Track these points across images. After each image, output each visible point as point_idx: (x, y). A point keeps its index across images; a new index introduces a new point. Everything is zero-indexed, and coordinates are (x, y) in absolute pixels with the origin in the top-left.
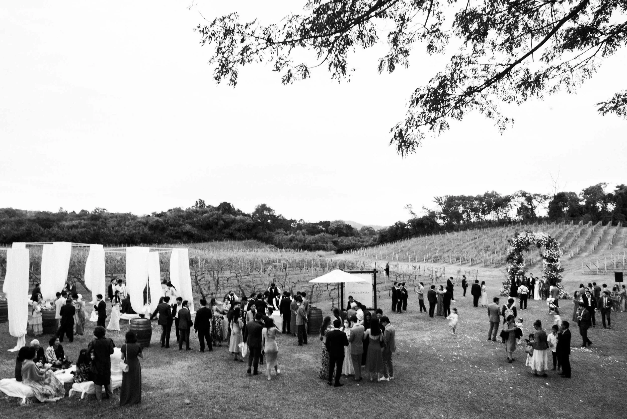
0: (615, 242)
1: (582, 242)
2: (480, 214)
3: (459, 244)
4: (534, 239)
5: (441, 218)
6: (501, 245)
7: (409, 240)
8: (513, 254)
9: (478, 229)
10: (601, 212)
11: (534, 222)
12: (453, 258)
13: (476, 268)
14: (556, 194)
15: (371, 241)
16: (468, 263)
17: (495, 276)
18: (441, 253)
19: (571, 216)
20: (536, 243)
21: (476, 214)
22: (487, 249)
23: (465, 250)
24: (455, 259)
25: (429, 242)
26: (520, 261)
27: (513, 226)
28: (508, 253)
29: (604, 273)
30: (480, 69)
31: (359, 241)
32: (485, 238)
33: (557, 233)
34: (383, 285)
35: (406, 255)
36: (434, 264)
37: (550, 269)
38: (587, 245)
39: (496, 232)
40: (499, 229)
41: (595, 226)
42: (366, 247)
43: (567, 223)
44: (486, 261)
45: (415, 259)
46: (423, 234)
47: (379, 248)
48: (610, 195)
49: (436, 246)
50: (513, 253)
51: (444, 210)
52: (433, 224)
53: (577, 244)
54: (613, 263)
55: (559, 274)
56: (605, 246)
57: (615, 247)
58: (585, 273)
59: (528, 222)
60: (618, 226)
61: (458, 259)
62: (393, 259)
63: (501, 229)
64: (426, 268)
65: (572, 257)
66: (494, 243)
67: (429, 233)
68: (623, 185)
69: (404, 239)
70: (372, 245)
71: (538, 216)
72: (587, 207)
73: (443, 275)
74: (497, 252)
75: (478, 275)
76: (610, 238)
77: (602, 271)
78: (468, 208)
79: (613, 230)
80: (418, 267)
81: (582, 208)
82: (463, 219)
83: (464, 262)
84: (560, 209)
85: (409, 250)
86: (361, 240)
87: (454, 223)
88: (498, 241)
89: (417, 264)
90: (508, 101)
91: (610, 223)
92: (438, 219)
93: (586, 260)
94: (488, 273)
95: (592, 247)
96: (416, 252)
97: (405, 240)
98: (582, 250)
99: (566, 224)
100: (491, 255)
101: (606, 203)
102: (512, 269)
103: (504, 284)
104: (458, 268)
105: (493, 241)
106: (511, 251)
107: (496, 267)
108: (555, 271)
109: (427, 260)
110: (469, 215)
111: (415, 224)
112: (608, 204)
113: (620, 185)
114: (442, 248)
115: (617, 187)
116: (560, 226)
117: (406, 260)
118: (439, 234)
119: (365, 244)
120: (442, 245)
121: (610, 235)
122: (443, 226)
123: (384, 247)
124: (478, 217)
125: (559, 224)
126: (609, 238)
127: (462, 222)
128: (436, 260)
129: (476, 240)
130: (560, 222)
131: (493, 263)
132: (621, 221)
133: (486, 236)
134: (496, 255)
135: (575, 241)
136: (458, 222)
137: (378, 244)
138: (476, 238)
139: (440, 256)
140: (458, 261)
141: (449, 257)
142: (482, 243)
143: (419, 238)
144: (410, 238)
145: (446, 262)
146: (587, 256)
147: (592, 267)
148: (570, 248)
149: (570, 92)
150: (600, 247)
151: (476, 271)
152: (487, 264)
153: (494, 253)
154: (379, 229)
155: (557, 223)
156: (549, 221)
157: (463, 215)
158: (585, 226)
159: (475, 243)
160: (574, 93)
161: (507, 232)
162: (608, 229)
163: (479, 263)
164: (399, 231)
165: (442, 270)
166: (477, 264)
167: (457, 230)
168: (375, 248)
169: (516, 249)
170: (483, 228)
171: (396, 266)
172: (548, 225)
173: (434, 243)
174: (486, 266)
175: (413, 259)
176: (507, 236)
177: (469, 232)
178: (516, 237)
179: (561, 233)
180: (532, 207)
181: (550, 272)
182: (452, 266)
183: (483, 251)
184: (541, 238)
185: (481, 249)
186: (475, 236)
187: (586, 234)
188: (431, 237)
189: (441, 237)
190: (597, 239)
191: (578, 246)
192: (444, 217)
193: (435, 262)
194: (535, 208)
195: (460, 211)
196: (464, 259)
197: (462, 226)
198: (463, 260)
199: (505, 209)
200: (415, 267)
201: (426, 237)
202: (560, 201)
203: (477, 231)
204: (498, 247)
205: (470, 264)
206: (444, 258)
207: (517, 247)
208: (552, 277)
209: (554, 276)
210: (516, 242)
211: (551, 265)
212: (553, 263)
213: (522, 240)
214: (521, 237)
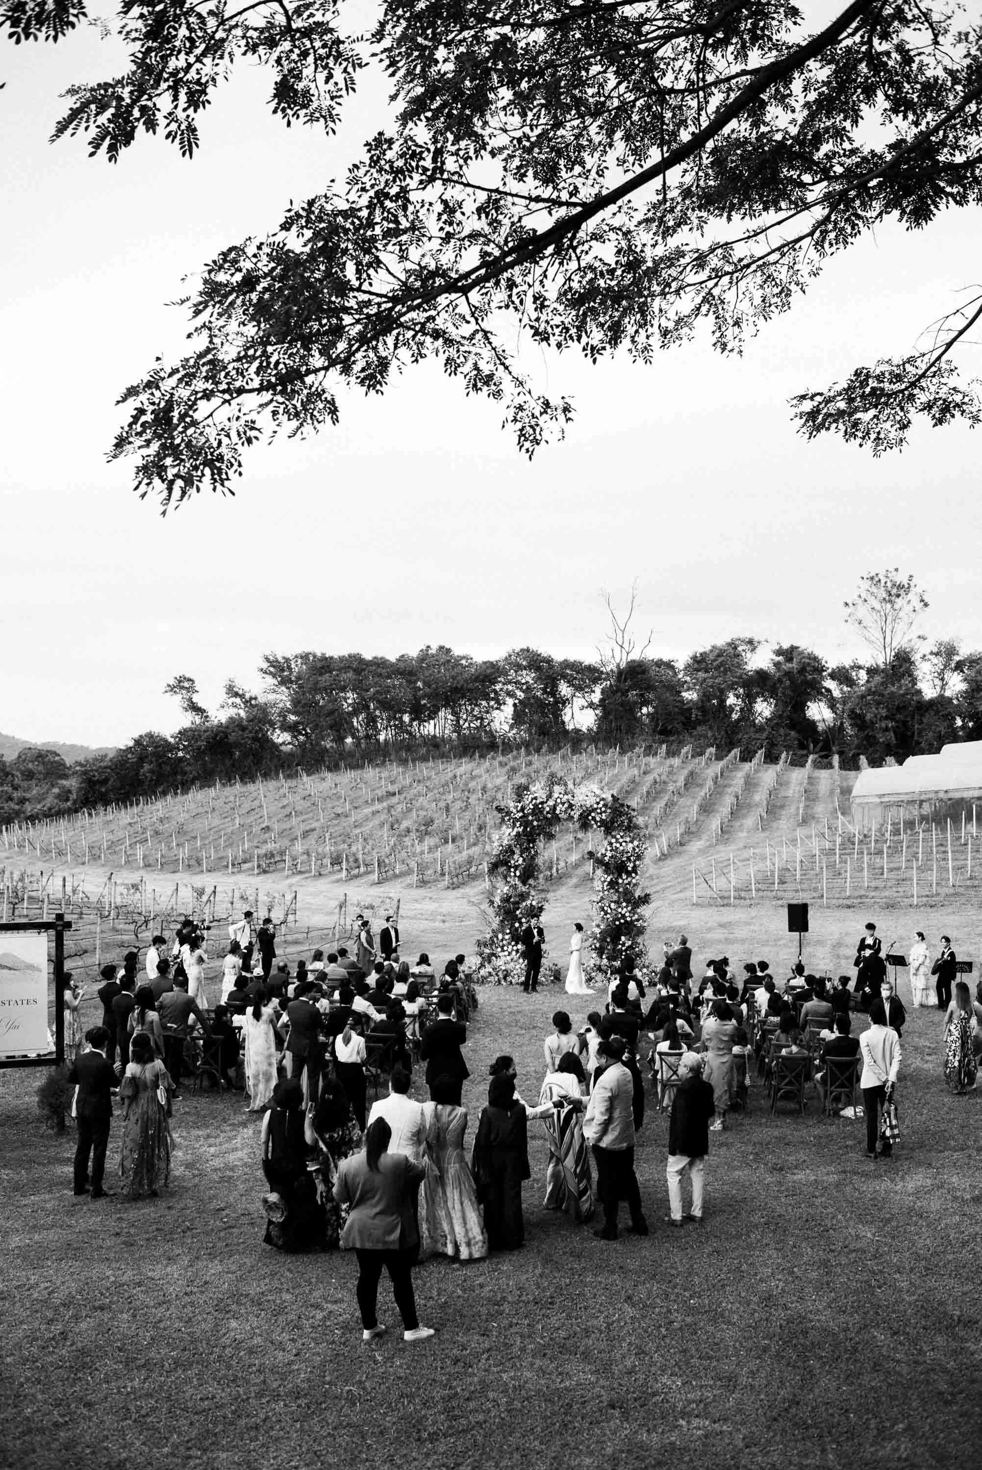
0: (773, 809)
1: (690, 808)
2: (406, 718)
3: (339, 811)
4: (571, 806)
5: (287, 727)
6: (467, 815)
7: (179, 798)
8: (510, 851)
9: (398, 765)
10: (738, 720)
11: (560, 748)
12: (320, 857)
13: (394, 890)
14: (623, 665)
15: (50, 801)
16: (367, 873)
17: (449, 914)
18: (286, 842)
19: (661, 733)
20: (576, 814)
21: (395, 719)
22: (426, 828)
23: (358, 831)
24: (327, 861)
25: (247, 806)
26: (528, 873)
27: (501, 758)
28: (494, 848)
29: (748, 902)
30: (470, 207)
31: (10, 799)
32: (419, 795)
33: (624, 779)
34: (89, 960)
35: (170, 849)
36: (262, 877)
37: (615, 898)
38: (702, 818)
39: (450, 775)
40: (459, 766)
41: (721, 764)
42: (33, 819)
43: (650, 751)
44: (422, 868)
45: (199, 863)
46: (228, 779)
47: (79, 824)
48: (762, 675)
49: (269, 818)
50: (510, 846)
51: (296, 702)
52: (262, 747)
53: (676, 815)
54: (772, 872)
55: (639, 911)
56: (750, 821)
57: (775, 825)
58: (700, 901)
59: (544, 749)
60: (781, 762)
61: (336, 861)
62: (127, 862)
63: (465, 767)
64: (237, 895)
65: (663, 854)
66: (447, 809)
67: (248, 777)
68: (793, 648)
69: (164, 793)
70: (52, 815)
71: (570, 727)
72: (702, 705)
73: (291, 918)
74: (453, 841)
75: (401, 912)
76: (760, 797)
77: (743, 894)
78: (372, 699)
79: (769, 775)
80: (209, 890)
81: (689, 710)
82: (353, 733)
83: (356, 871)
84: (630, 709)
85: (181, 831)
86: (16, 795)
87: (328, 744)
88: (459, 804)
89: (207, 881)
90: (553, 341)
91: (760, 754)
92: (278, 731)
93: (701, 862)
94: (429, 906)
95: (714, 823)
96: (202, 839)
97: (169, 797)
98: (691, 833)
99: (646, 755)
100: (437, 847)
101: (750, 699)
102: (506, 899)
103: (479, 944)
104: (339, 891)
105: (442, 804)
106: (505, 842)
107: (453, 887)
108: (628, 902)
109: (237, 865)
110: (371, 721)
111: (202, 744)
112: (759, 700)
113: (786, 646)
114: (287, 826)
115: (779, 652)
116: (631, 759)
117: (169, 865)
118: (277, 778)
119: (28, 808)
120: (289, 815)
121: (760, 789)
122: (291, 754)
123: (95, 819)
124: (401, 727)
125: (629, 754)
126: (757, 798)
127: (349, 740)
128: (268, 865)
129: (394, 800)
130: (632, 747)
131: (443, 874)
132: (788, 748)
133: (421, 788)
134: (450, 846)
135: (670, 805)
136: (340, 740)
137: (74, 811)
138: (394, 794)
139: (282, 853)
140: (337, 867)
141: (308, 854)
142: (409, 810)
143: (212, 792)
144: (185, 791)
145: (301, 872)
146: (702, 852)
147: (719, 883)
148: (657, 826)
149: (724, 347)
150: (737, 824)
151: (395, 902)
152: (426, 878)
153: (446, 842)
154: (81, 759)
155: (623, 752)
156: (600, 745)
157: (355, 721)
158: (697, 760)
159: (390, 808)
160: (737, 350)
161: (485, 776)
162: (757, 771)
163: (402, 874)
164: (147, 767)
165: (289, 897)
166: (396, 876)
167: (334, 768)
168: (63, 823)
169: (518, 834)
170: (414, 761)
171: (135, 887)
172: (599, 757)
173: (261, 806)
174: (423, 883)
175: (193, 862)
176: (484, 789)
177: (370, 773)
178: (519, 797)
179: (634, 782)
180: (556, 702)
181: (613, 906)
182: (322, 885)
183: (413, 835)
184: (591, 801)
185: (408, 831)
186: (391, 788)
187: (701, 786)
188: (251, 787)
189: (284, 790)
190: (728, 800)
191: (678, 820)
192: (297, 723)
193: (265, 872)
194: (564, 703)
195: (347, 707)
196: (356, 860)
197: (351, 754)
198: (352, 864)
199: (479, 705)
200: (201, 893)
201: (238, 787)
202: (631, 688)
203: (395, 769)
204: (457, 823)
205: (375, 877)
206: (294, 859)
207: (521, 830)
208: (619, 919)
209: (623, 916)
210: (521, 814)
211: (618, 883)
212: (624, 877)
213: (536, 805)
214: (536, 798)
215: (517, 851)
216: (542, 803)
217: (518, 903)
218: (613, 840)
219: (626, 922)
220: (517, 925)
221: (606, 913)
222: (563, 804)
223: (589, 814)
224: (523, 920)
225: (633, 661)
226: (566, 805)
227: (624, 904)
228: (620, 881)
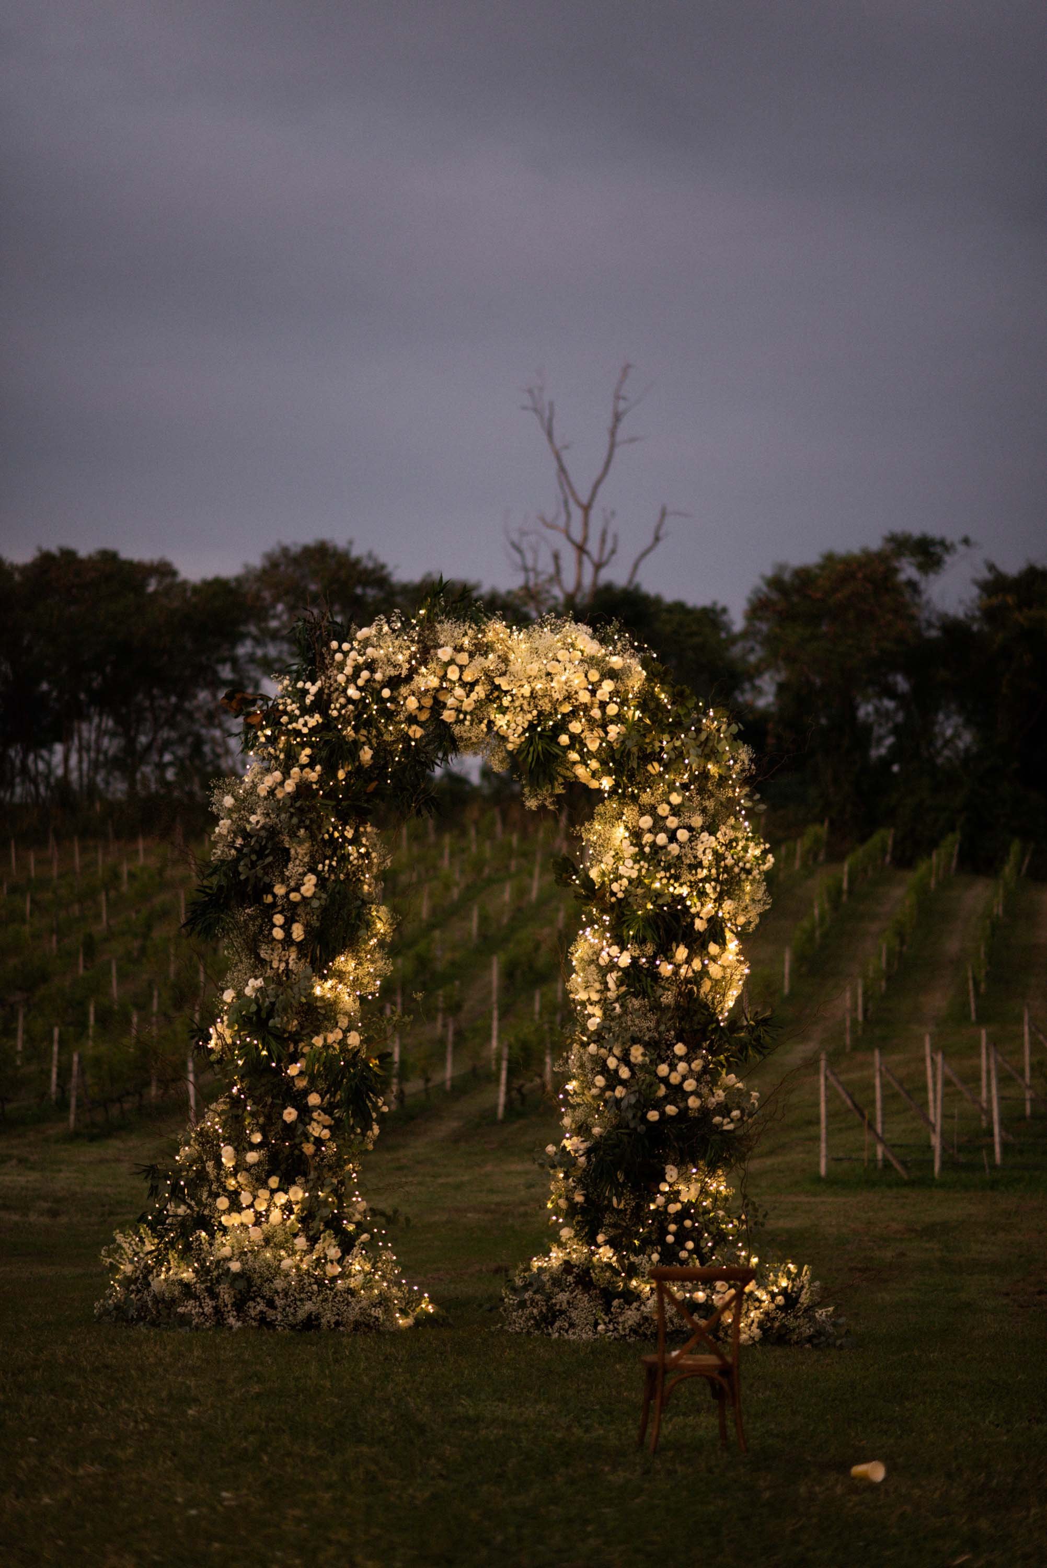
101: (921, 702)
112: (945, 707)
207: (313, 776)
208: (658, 1105)
209: (677, 1094)
210: (315, 720)
211: (655, 976)
212: (681, 953)
213: (369, 688)
214: (371, 666)
215: (300, 852)
216: (394, 683)
217: (296, 1038)
218: (646, 822)
219: (684, 1112)
220: (290, 1115)
221: (613, 1079)
222: (470, 687)
223: (561, 727)
224: (314, 1099)
225: (609, 588)
226: (480, 691)
227: (680, 1049)
228: (666, 969)
